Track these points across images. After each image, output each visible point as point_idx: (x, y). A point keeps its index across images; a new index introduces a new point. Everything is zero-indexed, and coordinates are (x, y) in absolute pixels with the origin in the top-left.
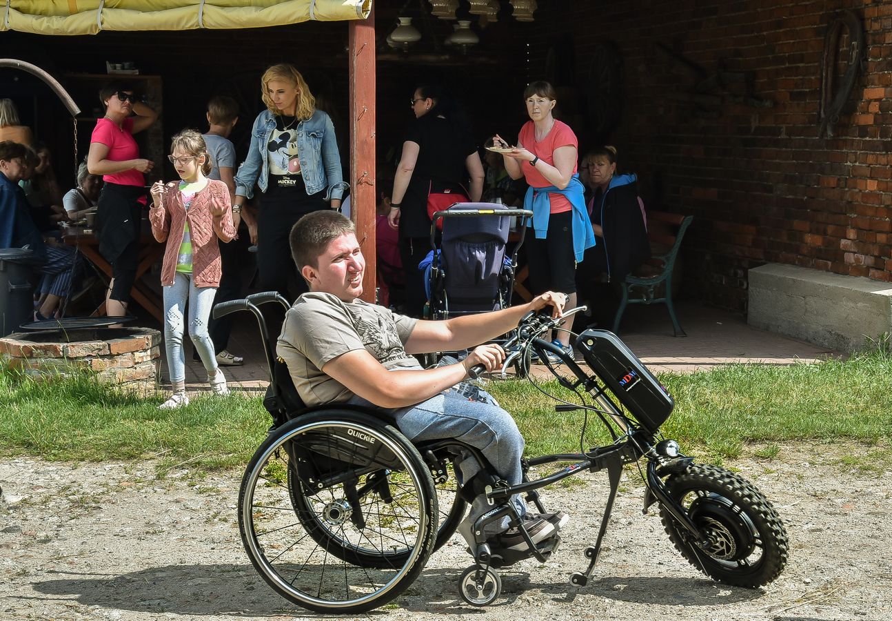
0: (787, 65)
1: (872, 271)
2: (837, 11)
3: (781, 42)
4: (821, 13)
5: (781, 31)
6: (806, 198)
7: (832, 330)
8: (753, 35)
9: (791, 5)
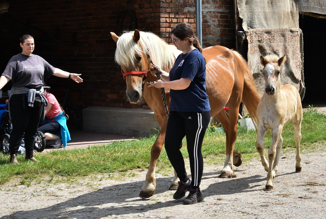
0: (94, 30)
1: (144, 106)
2: (120, 10)
3: (90, 21)
4: (112, 11)
5: (90, 17)
6: (107, 80)
7: (131, 129)
8: (74, 18)
9: (95, 7)
